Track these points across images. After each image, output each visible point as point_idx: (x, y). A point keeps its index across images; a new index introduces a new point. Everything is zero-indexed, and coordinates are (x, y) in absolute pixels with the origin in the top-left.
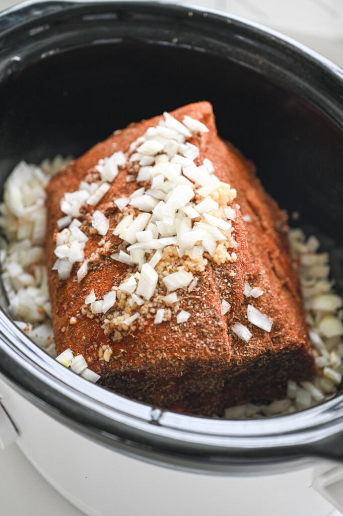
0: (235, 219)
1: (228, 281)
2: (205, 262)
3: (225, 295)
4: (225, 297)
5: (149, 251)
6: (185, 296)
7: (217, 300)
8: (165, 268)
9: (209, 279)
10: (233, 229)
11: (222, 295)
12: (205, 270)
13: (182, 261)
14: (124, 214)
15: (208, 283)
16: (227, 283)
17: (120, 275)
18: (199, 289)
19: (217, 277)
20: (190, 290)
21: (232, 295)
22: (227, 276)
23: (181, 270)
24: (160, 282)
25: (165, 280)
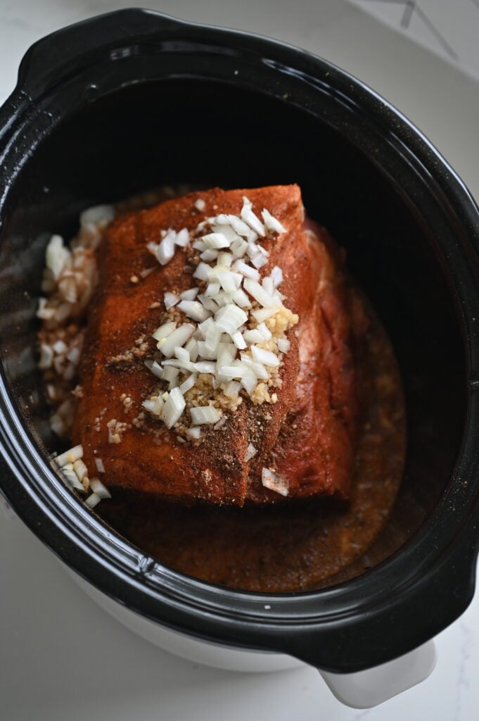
0: (289, 352)
1: (261, 424)
2: (240, 400)
3: (254, 438)
4: (254, 441)
5: (184, 372)
6: (210, 432)
7: (243, 444)
8: (195, 397)
9: (239, 420)
10: (283, 364)
11: (251, 438)
12: (237, 410)
13: (215, 393)
14: (169, 315)
15: (237, 425)
16: (259, 426)
17: (150, 386)
18: (225, 428)
19: (250, 418)
20: (216, 428)
21: (262, 440)
22: (261, 419)
23: (210, 404)
24: (187, 411)
25: (193, 410)
